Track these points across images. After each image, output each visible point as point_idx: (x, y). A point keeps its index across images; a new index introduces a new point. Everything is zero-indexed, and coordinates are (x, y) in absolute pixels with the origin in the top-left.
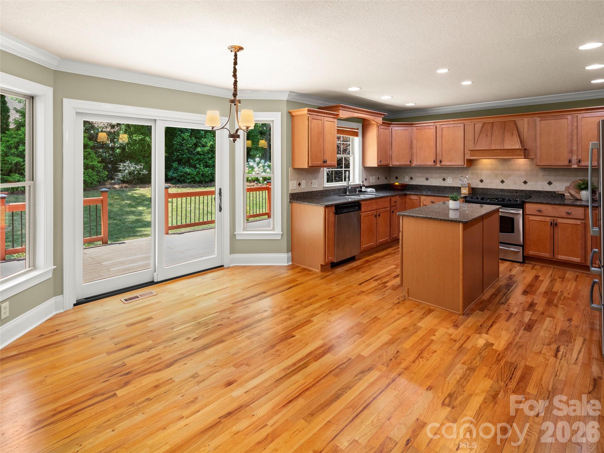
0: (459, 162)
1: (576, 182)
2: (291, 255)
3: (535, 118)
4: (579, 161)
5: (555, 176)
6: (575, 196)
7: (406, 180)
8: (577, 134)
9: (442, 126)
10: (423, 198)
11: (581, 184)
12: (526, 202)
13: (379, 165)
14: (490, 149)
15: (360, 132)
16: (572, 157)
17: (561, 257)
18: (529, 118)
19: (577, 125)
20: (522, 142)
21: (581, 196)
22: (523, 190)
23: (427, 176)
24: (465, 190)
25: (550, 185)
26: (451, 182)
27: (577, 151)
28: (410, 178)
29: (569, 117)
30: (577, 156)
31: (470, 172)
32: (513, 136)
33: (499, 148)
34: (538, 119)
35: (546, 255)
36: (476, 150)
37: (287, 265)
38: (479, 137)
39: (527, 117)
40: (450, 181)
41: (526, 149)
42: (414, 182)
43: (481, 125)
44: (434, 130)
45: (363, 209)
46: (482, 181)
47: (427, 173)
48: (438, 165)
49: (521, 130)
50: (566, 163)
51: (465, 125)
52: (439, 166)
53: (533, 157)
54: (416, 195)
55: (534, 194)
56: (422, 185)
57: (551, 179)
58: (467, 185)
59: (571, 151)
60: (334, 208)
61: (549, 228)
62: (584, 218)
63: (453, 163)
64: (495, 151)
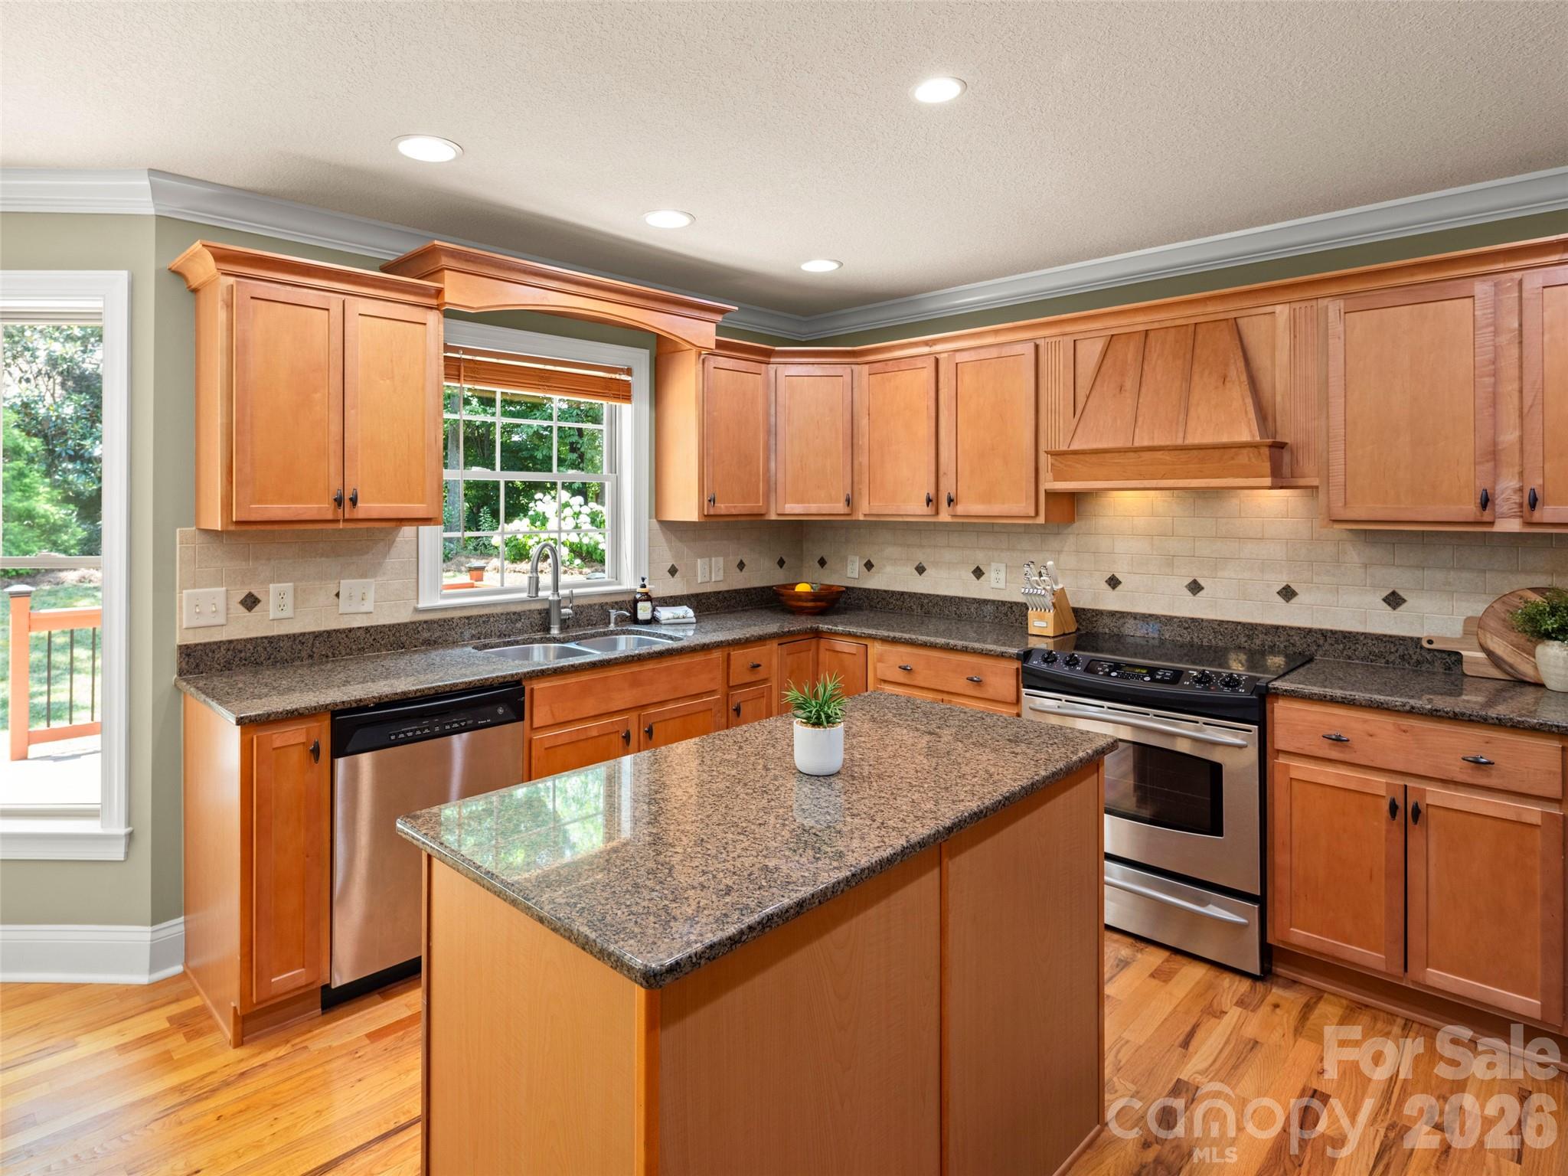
0: (1017, 504)
1: (1516, 601)
2: (182, 928)
3: (1322, 303)
4: (1533, 502)
5: (1417, 567)
6: (1511, 666)
7: (850, 573)
8: (1521, 367)
9: (960, 358)
10: (876, 649)
11: (1542, 613)
12: (1278, 694)
13: (708, 516)
14: (1129, 445)
15: (641, 382)
16: (1495, 482)
17: (1440, 978)
18: (1297, 306)
19: (1521, 325)
20: (1263, 414)
21: (1542, 668)
22: (1277, 628)
23: (921, 556)
24: (1041, 619)
25: (1394, 609)
26: (1002, 585)
27: (1522, 451)
28: (866, 565)
29: (1482, 289)
30: (1521, 474)
31: (1070, 542)
32: (1228, 385)
33: (1168, 443)
34: (1334, 307)
35: (1372, 957)
36: (1075, 453)
37: (144, 979)
38: (1088, 398)
39: (1286, 298)
40: (998, 580)
41: (1281, 446)
42: (876, 582)
43: (1098, 346)
44: (928, 374)
45: (541, 714)
46: (1113, 582)
47: (921, 546)
48: (945, 516)
49: (1261, 359)
50: (1469, 508)
51: (1042, 350)
52: (948, 519)
53: (1315, 482)
54: (850, 635)
55: (1327, 647)
56: (902, 594)
57: (1399, 579)
58: (1049, 600)
59: (1493, 454)
60: (326, 723)
61: (1384, 827)
62: (1559, 796)
63: (996, 509)
64: (1147, 455)
